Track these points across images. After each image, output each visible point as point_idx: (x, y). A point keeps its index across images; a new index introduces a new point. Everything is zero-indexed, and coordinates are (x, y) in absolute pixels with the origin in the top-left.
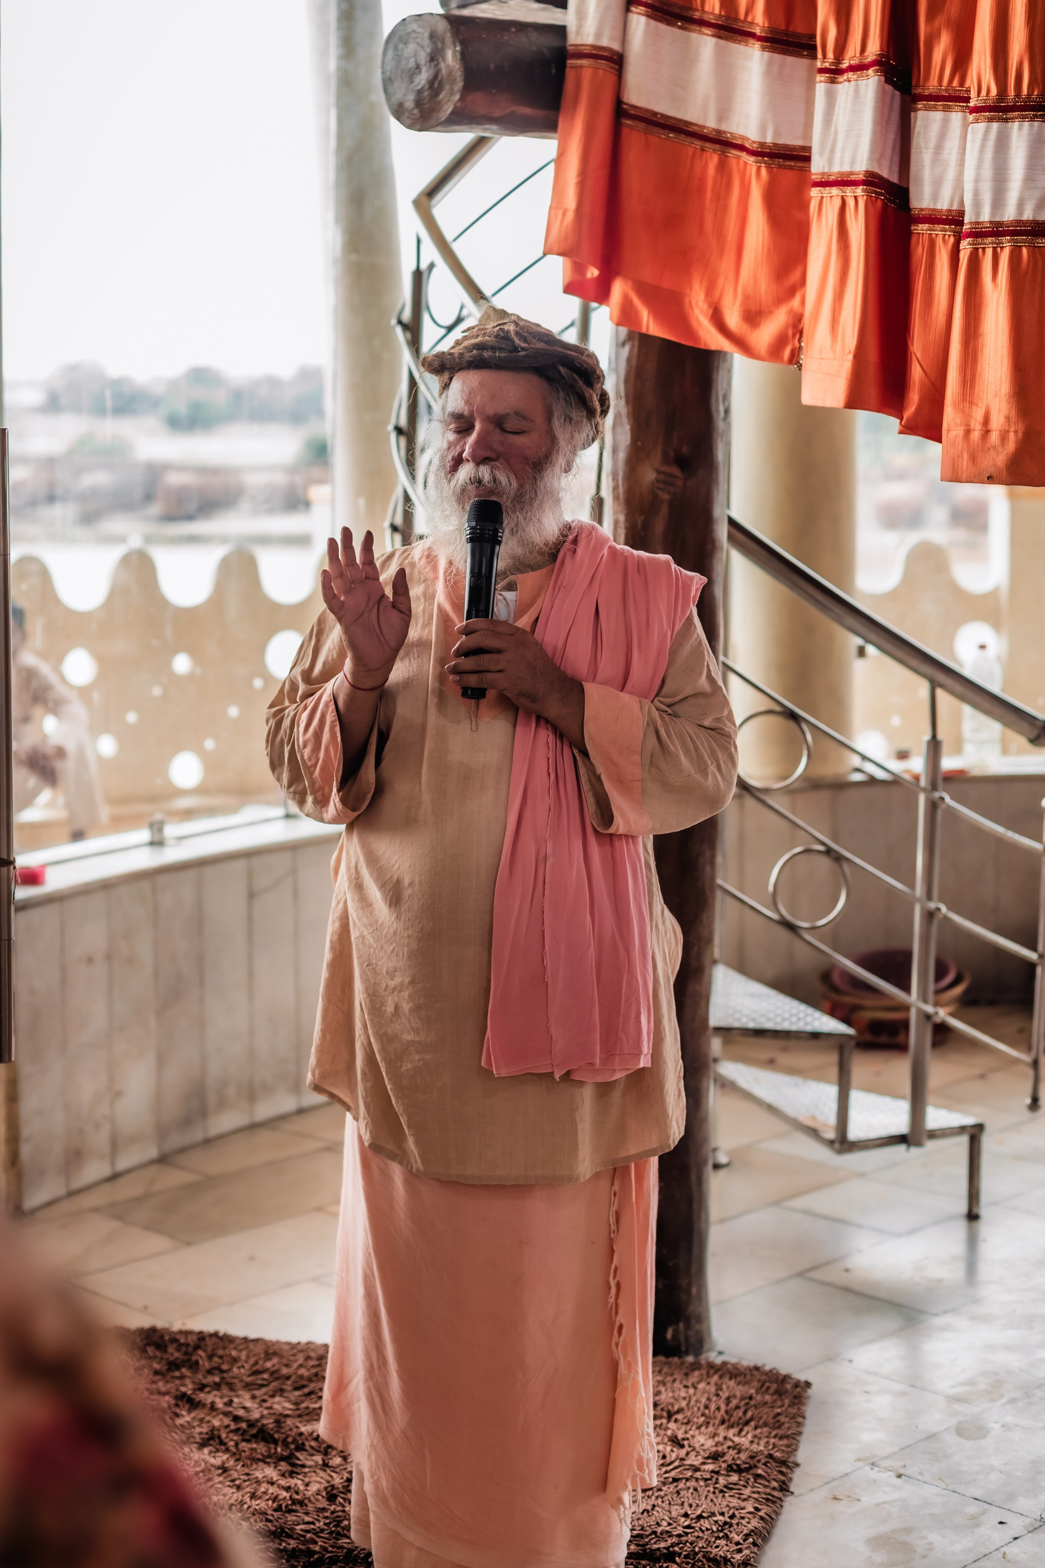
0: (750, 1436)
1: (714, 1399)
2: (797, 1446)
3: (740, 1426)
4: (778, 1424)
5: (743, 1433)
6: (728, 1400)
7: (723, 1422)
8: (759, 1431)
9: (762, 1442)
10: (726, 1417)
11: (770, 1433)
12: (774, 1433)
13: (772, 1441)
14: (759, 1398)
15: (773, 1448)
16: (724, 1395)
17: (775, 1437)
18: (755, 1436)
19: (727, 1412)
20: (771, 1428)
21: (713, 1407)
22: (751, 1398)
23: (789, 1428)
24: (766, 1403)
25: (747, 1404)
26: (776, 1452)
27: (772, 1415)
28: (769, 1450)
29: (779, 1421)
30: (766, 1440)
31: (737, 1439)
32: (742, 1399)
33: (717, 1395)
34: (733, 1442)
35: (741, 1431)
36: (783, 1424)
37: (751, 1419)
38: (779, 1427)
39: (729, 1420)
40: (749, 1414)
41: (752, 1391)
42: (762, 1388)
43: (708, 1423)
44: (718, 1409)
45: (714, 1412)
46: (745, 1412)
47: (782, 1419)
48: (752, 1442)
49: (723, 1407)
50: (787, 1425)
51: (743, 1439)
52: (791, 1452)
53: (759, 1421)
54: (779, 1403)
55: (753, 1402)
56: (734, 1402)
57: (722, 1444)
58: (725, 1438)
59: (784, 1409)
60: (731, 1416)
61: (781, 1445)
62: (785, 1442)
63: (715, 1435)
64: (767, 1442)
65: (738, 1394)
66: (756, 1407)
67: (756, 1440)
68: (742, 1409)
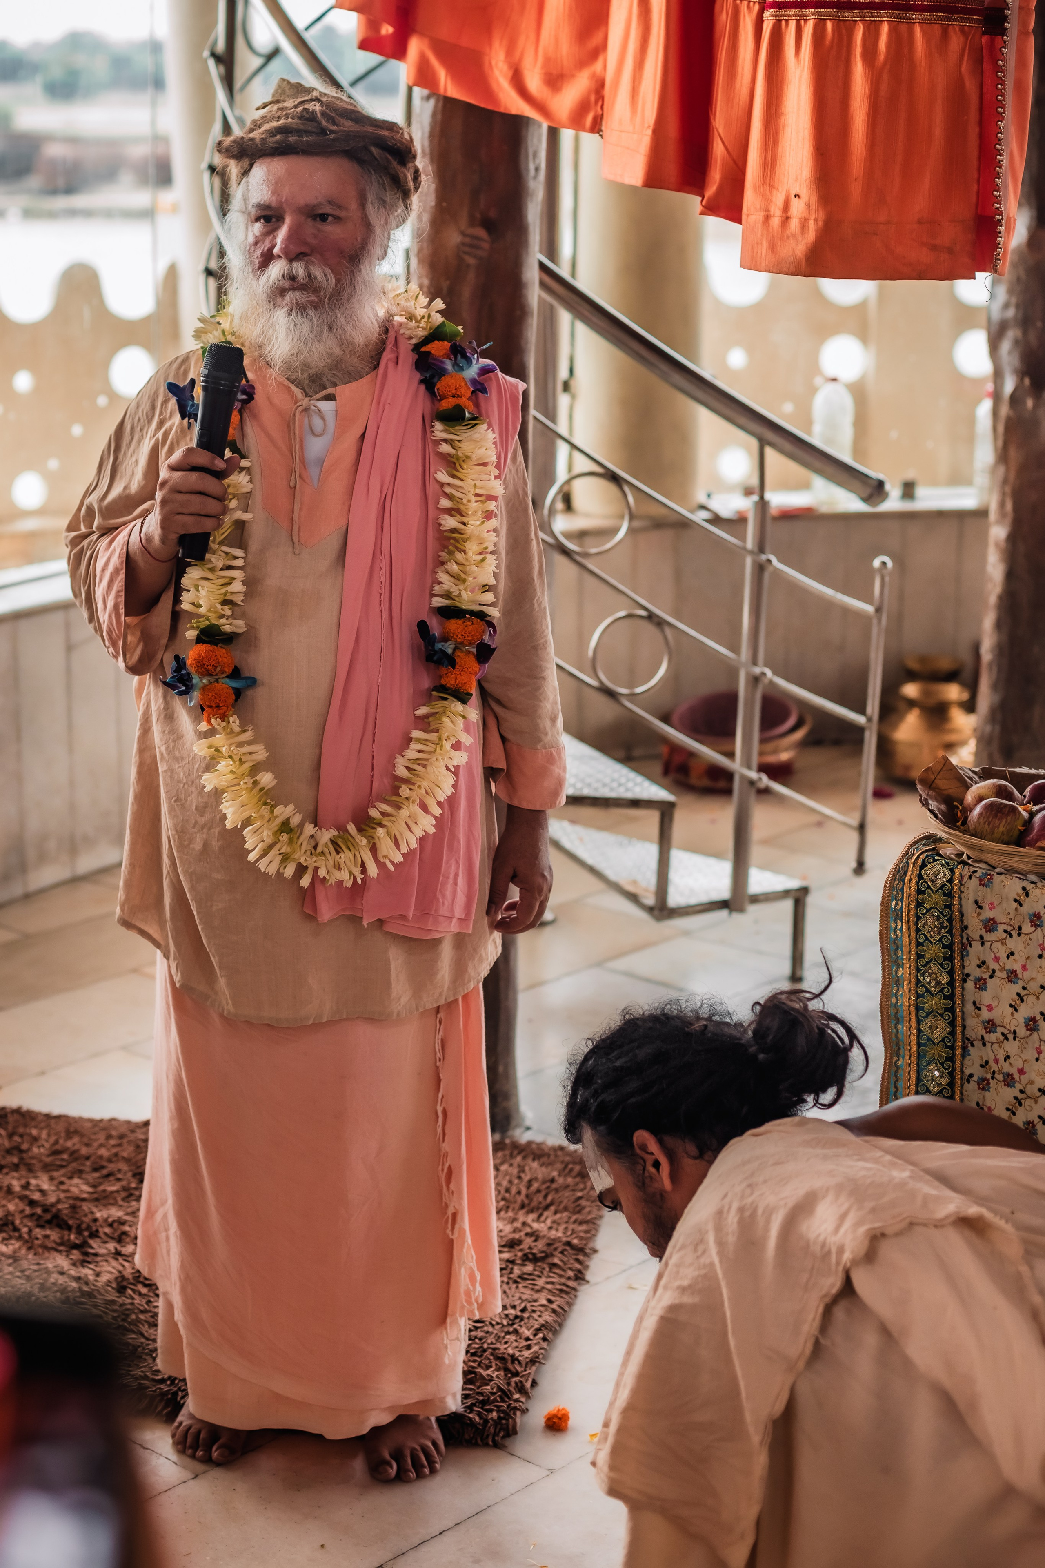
0: (549, 1222)
1: (516, 1181)
2: (597, 1230)
3: (540, 1211)
4: (578, 1209)
5: (543, 1218)
6: (529, 1184)
7: (523, 1206)
8: (558, 1216)
9: (562, 1228)
10: (526, 1201)
11: (570, 1218)
12: (574, 1218)
13: (571, 1226)
14: (561, 1180)
15: (572, 1234)
16: (526, 1177)
17: (575, 1222)
18: (554, 1222)
19: (527, 1196)
20: (571, 1212)
21: (514, 1190)
22: (553, 1181)
23: (589, 1213)
24: (567, 1186)
25: (548, 1187)
26: (575, 1238)
27: (573, 1198)
28: (567, 1236)
29: (579, 1205)
30: (564, 1226)
31: (535, 1226)
32: (544, 1182)
33: (519, 1178)
34: (531, 1228)
35: (540, 1215)
36: (584, 1208)
37: (551, 1204)
38: (579, 1212)
39: (529, 1204)
40: (550, 1198)
41: (555, 1174)
42: (565, 1171)
43: (508, 1207)
44: (519, 1193)
45: (514, 1196)
46: (545, 1197)
47: (583, 1203)
48: (550, 1228)
49: (524, 1191)
50: (587, 1209)
51: (542, 1225)
52: (589, 1239)
53: (559, 1205)
54: (581, 1186)
55: (554, 1186)
56: (536, 1185)
57: (520, 1231)
58: (524, 1224)
59: (585, 1192)
60: (531, 1200)
61: (580, 1231)
62: (584, 1227)
63: (514, 1220)
64: (566, 1229)
65: (540, 1176)
66: (557, 1190)
67: (555, 1226)
68: (543, 1193)
